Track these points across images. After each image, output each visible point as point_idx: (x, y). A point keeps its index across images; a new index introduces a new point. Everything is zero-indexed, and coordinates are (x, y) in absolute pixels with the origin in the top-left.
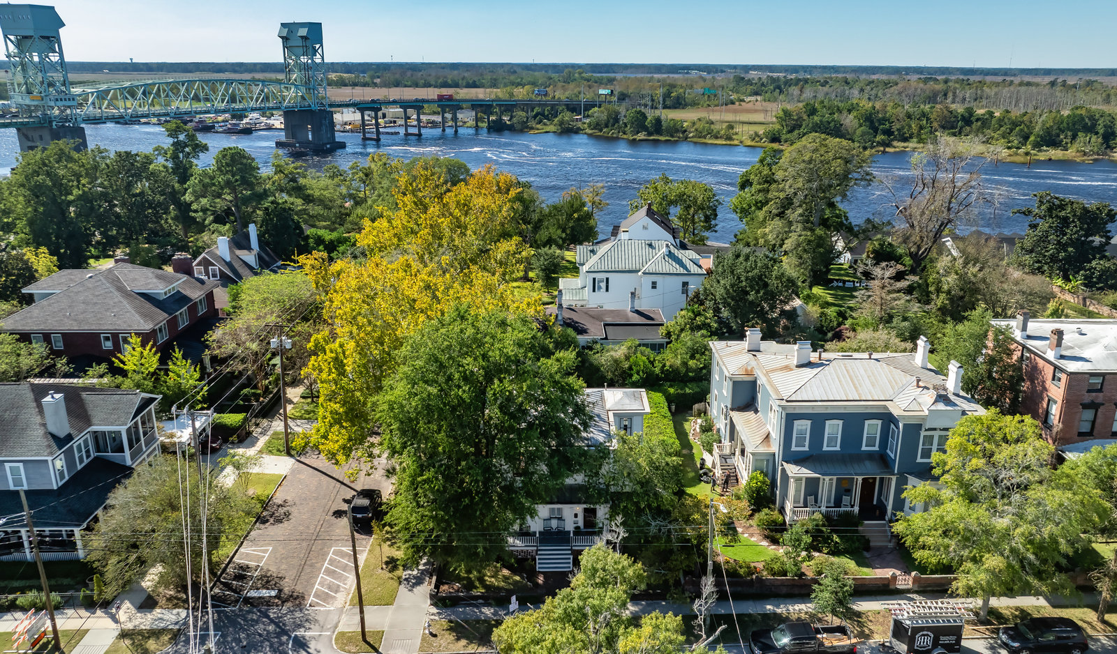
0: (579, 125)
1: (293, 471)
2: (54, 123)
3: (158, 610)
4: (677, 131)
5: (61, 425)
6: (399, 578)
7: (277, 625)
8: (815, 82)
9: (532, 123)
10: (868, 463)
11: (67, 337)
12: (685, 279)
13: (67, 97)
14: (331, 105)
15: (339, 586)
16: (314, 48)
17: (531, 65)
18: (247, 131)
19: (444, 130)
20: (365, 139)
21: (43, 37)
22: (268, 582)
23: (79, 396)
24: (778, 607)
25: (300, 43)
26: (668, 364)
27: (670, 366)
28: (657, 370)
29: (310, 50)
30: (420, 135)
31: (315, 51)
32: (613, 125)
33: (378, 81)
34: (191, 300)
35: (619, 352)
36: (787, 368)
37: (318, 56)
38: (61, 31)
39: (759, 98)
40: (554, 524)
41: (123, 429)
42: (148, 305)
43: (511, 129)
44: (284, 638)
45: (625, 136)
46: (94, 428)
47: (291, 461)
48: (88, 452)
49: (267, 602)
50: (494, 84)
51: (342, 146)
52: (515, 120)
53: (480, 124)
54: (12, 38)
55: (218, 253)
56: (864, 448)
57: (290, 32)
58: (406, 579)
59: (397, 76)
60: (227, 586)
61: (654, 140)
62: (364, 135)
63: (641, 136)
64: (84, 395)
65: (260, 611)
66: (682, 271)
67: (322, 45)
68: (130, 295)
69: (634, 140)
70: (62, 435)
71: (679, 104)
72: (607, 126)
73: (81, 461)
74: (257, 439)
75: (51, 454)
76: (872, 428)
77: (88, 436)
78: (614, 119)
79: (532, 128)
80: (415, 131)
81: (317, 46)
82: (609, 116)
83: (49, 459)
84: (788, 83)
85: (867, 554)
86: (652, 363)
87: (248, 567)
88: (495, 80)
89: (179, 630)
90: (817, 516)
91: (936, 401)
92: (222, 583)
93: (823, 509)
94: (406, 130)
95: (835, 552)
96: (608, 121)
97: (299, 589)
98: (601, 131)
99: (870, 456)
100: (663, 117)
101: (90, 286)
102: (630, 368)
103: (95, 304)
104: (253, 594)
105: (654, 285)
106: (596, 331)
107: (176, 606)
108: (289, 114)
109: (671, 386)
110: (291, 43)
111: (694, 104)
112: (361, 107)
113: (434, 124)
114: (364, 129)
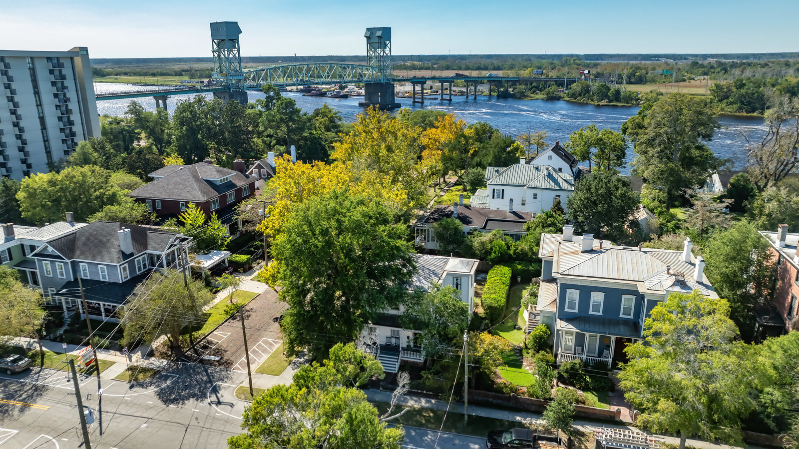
0: (562, 95)
1: (266, 292)
2: (232, 89)
3: (153, 358)
4: (632, 99)
5: (128, 247)
6: (290, 361)
7: (209, 378)
8: (755, 65)
9: (529, 93)
10: (622, 328)
11: (164, 202)
12: (558, 193)
13: (239, 74)
14: (393, 80)
15: (255, 360)
16: (385, 44)
17: (543, 55)
18: (345, 97)
19: (467, 97)
20: (414, 102)
21: (230, 40)
22: (218, 352)
23: (146, 233)
24: (525, 418)
25: (377, 40)
26: (520, 248)
27: (522, 250)
28: (511, 252)
29: (383, 45)
30: (450, 100)
31: (386, 45)
32: (585, 95)
33: (435, 66)
34: (236, 186)
35: (486, 237)
36: (576, 253)
37: (387, 49)
38: (240, 36)
39: (706, 77)
40: (393, 341)
41: (163, 254)
42: (209, 187)
43: (513, 96)
44: (209, 385)
45: (592, 103)
46: (149, 251)
47: (267, 286)
48: (145, 265)
49: (210, 363)
50: (512, 67)
51: (399, 106)
52: (516, 91)
53: (492, 93)
54: (216, 41)
55: (268, 161)
56: (621, 316)
57: (372, 33)
58: (294, 363)
59: (449, 63)
60: (196, 351)
61: (613, 105)
62: (414, 100)
63: (604, 102)
64: (148, 233)
65: (204, 368)
66: (556, 187)
67: (390, 42)
68: (200, 181)
69: (599, 105)
70: (128, 252)
71: (641, 81)
72: (580, 95)
73: (140, 269)
74: (255, 271)
75: (118, 262)
76: (628, 301)
77: (145, 255)
78: (586, 90)
79: (527, 96)
80: (448, 97)
81: (387, 42)
82: (583, 88)
83: (118, 265)
84: (734, 66)
85: (611, 394)
86: (509, 248)
87: (212, 343)
88: (513, 65)
89: (159, 371)
90: (577, 361)
91: (674, 285)
92: (195, 350)
93: (584, 357)
94: (442, 97)
95: (585, 389)
96: (582, 92)
97: (232, 359)
98: (575, 98)
99: (626, 322)
100: (622, 90)
101: (180, 174)
102: (491, 249)
103: (180, 184)
104: (206, 357)
105: (535, 197)
106: (478, 223)
107: (163, 358)
108: (368, 85)
109: (519, 264)
110: (372, 41)
111: (653, 81)
112: (415, 81)
113: (462, 93)
114: (414, 96)
